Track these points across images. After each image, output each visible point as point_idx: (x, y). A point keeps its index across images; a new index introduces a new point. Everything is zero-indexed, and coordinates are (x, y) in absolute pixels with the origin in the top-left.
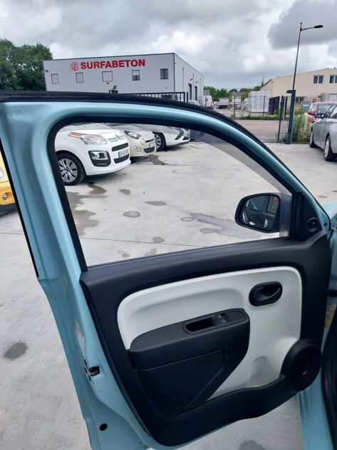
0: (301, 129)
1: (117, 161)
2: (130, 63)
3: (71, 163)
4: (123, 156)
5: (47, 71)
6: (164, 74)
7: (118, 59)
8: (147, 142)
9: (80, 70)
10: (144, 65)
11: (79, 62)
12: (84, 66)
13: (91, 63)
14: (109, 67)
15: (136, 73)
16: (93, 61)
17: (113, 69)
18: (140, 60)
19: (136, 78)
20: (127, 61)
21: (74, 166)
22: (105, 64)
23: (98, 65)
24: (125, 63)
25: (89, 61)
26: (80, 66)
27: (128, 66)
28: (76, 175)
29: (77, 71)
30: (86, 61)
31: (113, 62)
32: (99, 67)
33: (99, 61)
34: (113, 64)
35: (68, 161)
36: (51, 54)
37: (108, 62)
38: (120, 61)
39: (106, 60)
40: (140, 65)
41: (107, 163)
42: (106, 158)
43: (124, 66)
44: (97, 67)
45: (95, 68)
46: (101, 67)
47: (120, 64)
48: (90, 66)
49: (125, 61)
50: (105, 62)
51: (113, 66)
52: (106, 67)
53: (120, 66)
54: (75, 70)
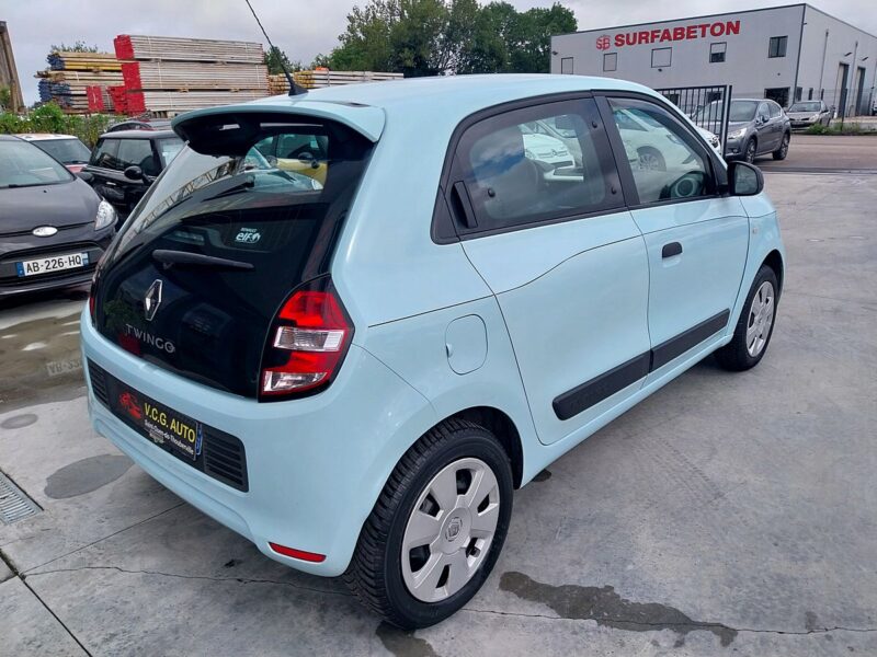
2: (708, 29)
5: (555, 53)
6: (778, 47)
7: (685, 25)
9: (613, 48)
11: (613, 35)
12: (621, 40)
13: (635, 34)
14: (666, 41)
15: (718, 49)
16: (638, 30)
17: (674, 43)
18: (730, 24)
19: (717, 58)
20: (704, 27)
22: (661, 34)
23: (646, 38)
24: (699, 31)
25: (631, 31)
26: (613, 41)
27: (703, 35)
29: (606, 52)
30: (624, 33)
31: (676, 30)
32: (647, 42)
33: (649, 29)
34: (675, 34)
37: (666, 31)
38: (689, 28)
39: (662, 28)
40: (728, 33)
43: (695, 37)
44: (643, 41)
45: (640, 43)
46: (652, 41)
47: (689, 32)
48: (631, 41)
49: (700, 26)
50: (659, 31)
51: (675, 38)
52: (661, 40)
53: (689, 37)
54: (605, 48)
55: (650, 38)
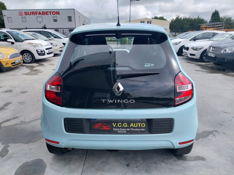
1: (48, 54)
2: (51, 13)
3: (29, 55)
4: (50, 52)
5: (5, 16)
6: (70, 19)
7: (45, 11)
8: (60, 48)
9: (24, 16)
10: (59, 14)
11: (23, 12)
12: (26, 13)
13: (30, 12)
14: (40, 15)
15: (55, 18)
16: (31, 11)
17: (42, 16)
18: (57, 12)
19: (55, 21)
20: (50, 12)
21: (30, 56)
22: (38, 13)
23: (34, 14)
24: (49, 13)
25: (29, 11)
26: (24, 14)
27: (50, 14)
28: (31, 59)
29: (22, 16)
30: (27, 11)
31: (42, 12)
32: (34, 15)
33: (35, 11)
34: (43, 13)
35: (28, 54)
36: (5, 6)
37: (40, 12)
38: (46, 12)
39: (38, 11)
40: (57, 14)
41: (44, 54)
42: (43, 53)
43: (48, 15)
44: (33, 14)
45: (32, 15)
46: (36, 15)
47: (46, 13)
48: (30, 14)
49: (49, 12)
50: (38, 12)
51: (43, 14)
52: (39, 15)
53: (46, 14)
54: (21, 15)
55: (35, 13)
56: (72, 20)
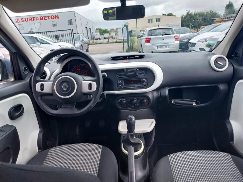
0: (134, 45)
6: (70, 22)
7: (43, 16)
9: (21, 23)
12: (23, 20)
15: (54, 23)
16: (28, 17)
17: (40, 21)
18: (56, 16)
19: (55, 25)
20: (49, 17)
26: (20, 20)
31: (40, 17)
33: (32, 17)
39: (36, 16)
40: (56, 18)
45: (30, 21)
46: (34, 20)
48: (27, 20)
52: (36, 20)
53: (45, 19)
54: (18, 23)
56: (72, 23)
